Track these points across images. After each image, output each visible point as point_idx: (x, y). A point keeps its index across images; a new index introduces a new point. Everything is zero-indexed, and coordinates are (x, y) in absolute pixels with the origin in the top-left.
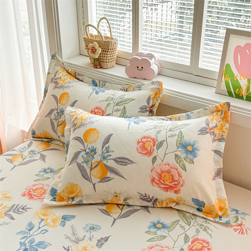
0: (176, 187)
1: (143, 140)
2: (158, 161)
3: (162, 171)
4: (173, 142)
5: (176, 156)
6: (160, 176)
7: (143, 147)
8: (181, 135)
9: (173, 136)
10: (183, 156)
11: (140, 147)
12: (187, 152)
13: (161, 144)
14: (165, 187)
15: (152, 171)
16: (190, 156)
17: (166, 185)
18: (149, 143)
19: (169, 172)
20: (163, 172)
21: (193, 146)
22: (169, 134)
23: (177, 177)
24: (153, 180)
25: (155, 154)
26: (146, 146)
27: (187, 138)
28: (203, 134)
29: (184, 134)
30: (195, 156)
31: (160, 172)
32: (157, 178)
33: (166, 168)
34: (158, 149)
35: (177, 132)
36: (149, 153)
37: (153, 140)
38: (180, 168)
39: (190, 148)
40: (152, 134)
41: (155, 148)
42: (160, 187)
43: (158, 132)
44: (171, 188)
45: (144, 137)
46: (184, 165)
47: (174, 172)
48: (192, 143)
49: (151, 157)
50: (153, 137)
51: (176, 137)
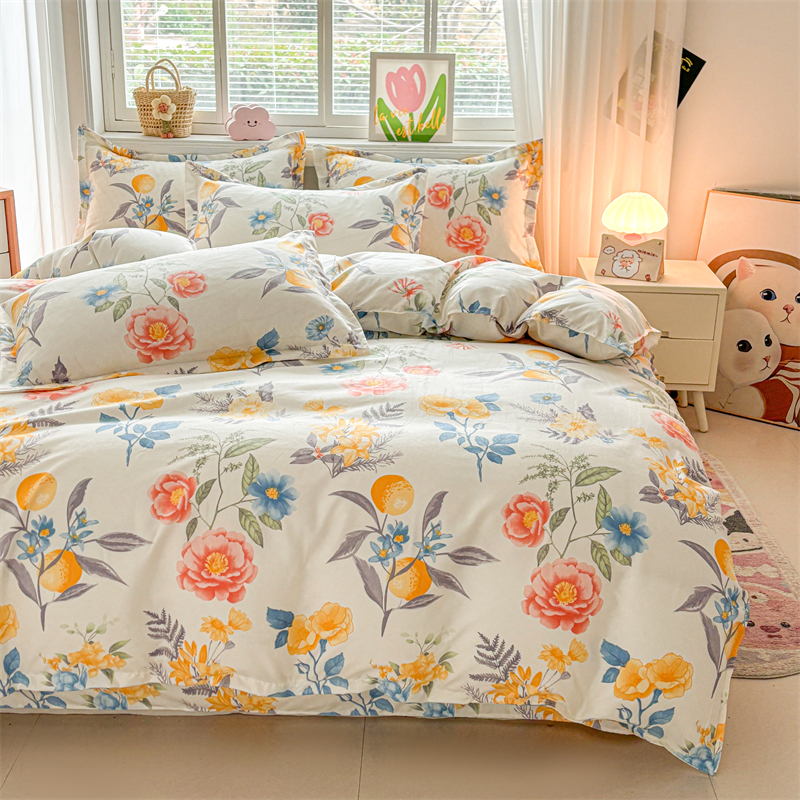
0: (478, 246)
1: (436, 189)
2: (456, 214)
3: (460, 225)
4: (474, 189)
5: (479, 206)
6: (458, 232)
7: (437, 198)
8: (484, 180)
9: (474, 181)
10: (487, 206)
11: (433, 197)
12: (493, 200)
13: (459, 191)
14: (464, 248)
15: (448, 226)
16: (497, 206)
17: (466, 243)
18: (443, 192)
19: (469, 226)
20: (462, 227)
21: (499, 193)
22: (469, 179)
23: (479, 234)
24: (449, 239)
25: (452, 205)
26: (440, 195)
27: (491, 184)
28: (512, 179)
29: (488, 179)
30: (502, 206)
31: (458, 227)
32: (455, 235)
33: (465, 222)
34: (455, 198)
35: (479, 177)
36: (445, 204)
37: (449, 187)
38: (483, 222)
39: (496, 196)
40: (447, 180)
41: (452, 197)
42: (458, 247)
43: (455, 178)
44: (472, 246)
45: (437, 185)
46: (488, 217)
47: (476, 227)
48: (498, 189)
49: (448, 210)
50: (449, 184)
51: (478, 183)
